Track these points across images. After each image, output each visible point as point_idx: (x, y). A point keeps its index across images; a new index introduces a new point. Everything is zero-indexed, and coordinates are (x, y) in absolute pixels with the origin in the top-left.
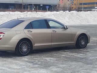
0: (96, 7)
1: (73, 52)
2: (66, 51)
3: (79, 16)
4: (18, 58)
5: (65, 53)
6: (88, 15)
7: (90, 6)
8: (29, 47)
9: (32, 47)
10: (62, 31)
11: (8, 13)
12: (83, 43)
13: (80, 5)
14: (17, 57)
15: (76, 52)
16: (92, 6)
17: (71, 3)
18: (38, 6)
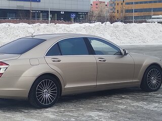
0: (153, 17)
1: (138, 100)
2: (123, 96)
3: (128, 31)
4: (34, 112)
5: (124, 101)
6: (144, 28)
7: (142, 14)
8: (55, 90)
9: (61, 91)
10: (116, 58)
11: (7, 26)
12: (154, 82)
13: (126, 12)
14: (32, 111)
15: (143, 100)
16: (146, 14)
17: (111, 10)
18: (56, 14)
